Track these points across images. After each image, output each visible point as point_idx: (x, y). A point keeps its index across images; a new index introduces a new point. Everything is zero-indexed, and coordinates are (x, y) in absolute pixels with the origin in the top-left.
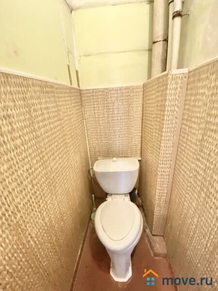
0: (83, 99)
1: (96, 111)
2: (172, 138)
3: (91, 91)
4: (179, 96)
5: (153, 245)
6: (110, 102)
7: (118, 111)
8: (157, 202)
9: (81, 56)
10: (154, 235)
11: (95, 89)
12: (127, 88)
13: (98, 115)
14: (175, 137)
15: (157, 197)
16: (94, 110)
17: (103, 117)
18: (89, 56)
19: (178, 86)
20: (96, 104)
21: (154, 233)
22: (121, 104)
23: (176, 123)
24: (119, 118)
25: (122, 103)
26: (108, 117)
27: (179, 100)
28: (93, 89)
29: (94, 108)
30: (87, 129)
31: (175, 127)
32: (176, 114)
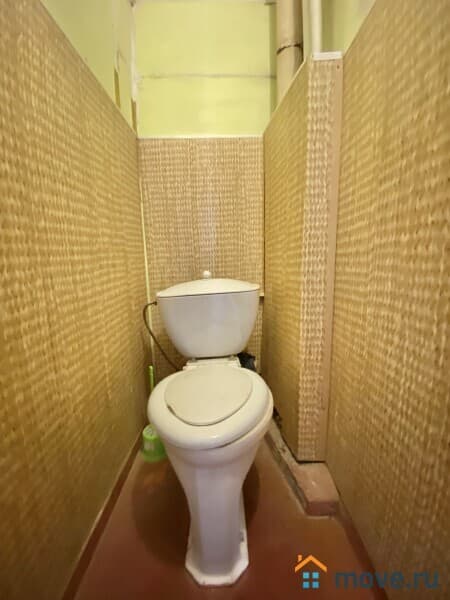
0: (143, 157)
1: (169, 185)
2: (325, 191)
3: (161, 142)
4: (330, 103)
5: (301, 485)
6: (199, 167)
7: (215, 186)
8: (303, 357)
9: (143, 77)
10: (301, 462)
11: (168, 139)
12: (233, 142)
13: (172, 193)
14: (330, 187)
15: (302, 343)
16: (164, 182)
17: (182, 198)
18: (159, 77)
19: (328, 84)
20: (170, 171)
21: (301, 458)
22: (221, 172)
23: (330, 157)
24: (217, 201)
25: (223, 169)
26: (193, 199)
27: (332, 109)
28: (164, 140)
29: (164, 177)
30: (146, 224)
31: (329, 165)
32: (328, 139)
